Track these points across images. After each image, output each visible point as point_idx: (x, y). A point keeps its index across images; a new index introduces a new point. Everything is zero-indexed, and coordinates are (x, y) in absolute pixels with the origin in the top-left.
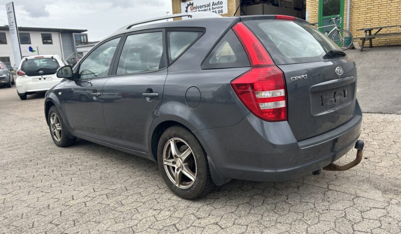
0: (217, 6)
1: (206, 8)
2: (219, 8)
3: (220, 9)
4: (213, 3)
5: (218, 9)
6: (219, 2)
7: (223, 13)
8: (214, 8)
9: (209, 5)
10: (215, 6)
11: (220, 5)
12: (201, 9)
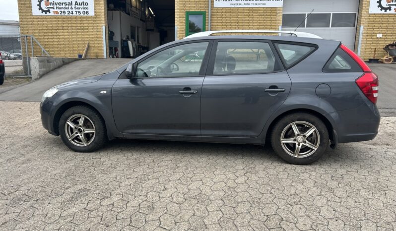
0: (82, 6)
1: (67, 6)
2: (84, 8)
3: (86, 10)
4: (76, 2)
5: (83, 10)
6: (83, 3)
7: (89, 15)
8: (78, 9)
9: (70, 4)
10: (79, 6)
11: (85, 6)
12: (59, 6)
